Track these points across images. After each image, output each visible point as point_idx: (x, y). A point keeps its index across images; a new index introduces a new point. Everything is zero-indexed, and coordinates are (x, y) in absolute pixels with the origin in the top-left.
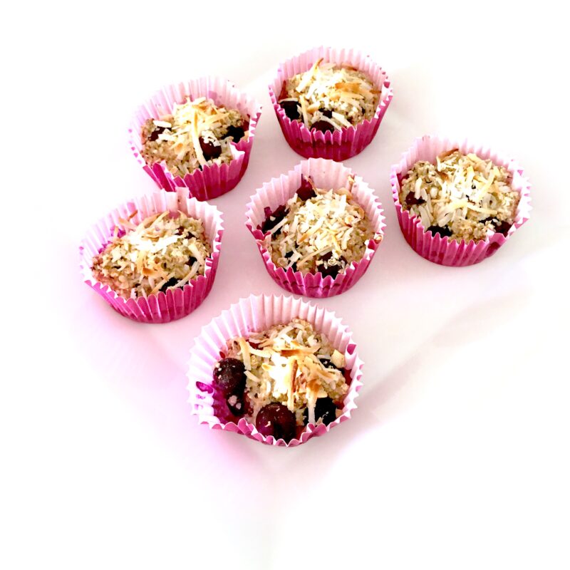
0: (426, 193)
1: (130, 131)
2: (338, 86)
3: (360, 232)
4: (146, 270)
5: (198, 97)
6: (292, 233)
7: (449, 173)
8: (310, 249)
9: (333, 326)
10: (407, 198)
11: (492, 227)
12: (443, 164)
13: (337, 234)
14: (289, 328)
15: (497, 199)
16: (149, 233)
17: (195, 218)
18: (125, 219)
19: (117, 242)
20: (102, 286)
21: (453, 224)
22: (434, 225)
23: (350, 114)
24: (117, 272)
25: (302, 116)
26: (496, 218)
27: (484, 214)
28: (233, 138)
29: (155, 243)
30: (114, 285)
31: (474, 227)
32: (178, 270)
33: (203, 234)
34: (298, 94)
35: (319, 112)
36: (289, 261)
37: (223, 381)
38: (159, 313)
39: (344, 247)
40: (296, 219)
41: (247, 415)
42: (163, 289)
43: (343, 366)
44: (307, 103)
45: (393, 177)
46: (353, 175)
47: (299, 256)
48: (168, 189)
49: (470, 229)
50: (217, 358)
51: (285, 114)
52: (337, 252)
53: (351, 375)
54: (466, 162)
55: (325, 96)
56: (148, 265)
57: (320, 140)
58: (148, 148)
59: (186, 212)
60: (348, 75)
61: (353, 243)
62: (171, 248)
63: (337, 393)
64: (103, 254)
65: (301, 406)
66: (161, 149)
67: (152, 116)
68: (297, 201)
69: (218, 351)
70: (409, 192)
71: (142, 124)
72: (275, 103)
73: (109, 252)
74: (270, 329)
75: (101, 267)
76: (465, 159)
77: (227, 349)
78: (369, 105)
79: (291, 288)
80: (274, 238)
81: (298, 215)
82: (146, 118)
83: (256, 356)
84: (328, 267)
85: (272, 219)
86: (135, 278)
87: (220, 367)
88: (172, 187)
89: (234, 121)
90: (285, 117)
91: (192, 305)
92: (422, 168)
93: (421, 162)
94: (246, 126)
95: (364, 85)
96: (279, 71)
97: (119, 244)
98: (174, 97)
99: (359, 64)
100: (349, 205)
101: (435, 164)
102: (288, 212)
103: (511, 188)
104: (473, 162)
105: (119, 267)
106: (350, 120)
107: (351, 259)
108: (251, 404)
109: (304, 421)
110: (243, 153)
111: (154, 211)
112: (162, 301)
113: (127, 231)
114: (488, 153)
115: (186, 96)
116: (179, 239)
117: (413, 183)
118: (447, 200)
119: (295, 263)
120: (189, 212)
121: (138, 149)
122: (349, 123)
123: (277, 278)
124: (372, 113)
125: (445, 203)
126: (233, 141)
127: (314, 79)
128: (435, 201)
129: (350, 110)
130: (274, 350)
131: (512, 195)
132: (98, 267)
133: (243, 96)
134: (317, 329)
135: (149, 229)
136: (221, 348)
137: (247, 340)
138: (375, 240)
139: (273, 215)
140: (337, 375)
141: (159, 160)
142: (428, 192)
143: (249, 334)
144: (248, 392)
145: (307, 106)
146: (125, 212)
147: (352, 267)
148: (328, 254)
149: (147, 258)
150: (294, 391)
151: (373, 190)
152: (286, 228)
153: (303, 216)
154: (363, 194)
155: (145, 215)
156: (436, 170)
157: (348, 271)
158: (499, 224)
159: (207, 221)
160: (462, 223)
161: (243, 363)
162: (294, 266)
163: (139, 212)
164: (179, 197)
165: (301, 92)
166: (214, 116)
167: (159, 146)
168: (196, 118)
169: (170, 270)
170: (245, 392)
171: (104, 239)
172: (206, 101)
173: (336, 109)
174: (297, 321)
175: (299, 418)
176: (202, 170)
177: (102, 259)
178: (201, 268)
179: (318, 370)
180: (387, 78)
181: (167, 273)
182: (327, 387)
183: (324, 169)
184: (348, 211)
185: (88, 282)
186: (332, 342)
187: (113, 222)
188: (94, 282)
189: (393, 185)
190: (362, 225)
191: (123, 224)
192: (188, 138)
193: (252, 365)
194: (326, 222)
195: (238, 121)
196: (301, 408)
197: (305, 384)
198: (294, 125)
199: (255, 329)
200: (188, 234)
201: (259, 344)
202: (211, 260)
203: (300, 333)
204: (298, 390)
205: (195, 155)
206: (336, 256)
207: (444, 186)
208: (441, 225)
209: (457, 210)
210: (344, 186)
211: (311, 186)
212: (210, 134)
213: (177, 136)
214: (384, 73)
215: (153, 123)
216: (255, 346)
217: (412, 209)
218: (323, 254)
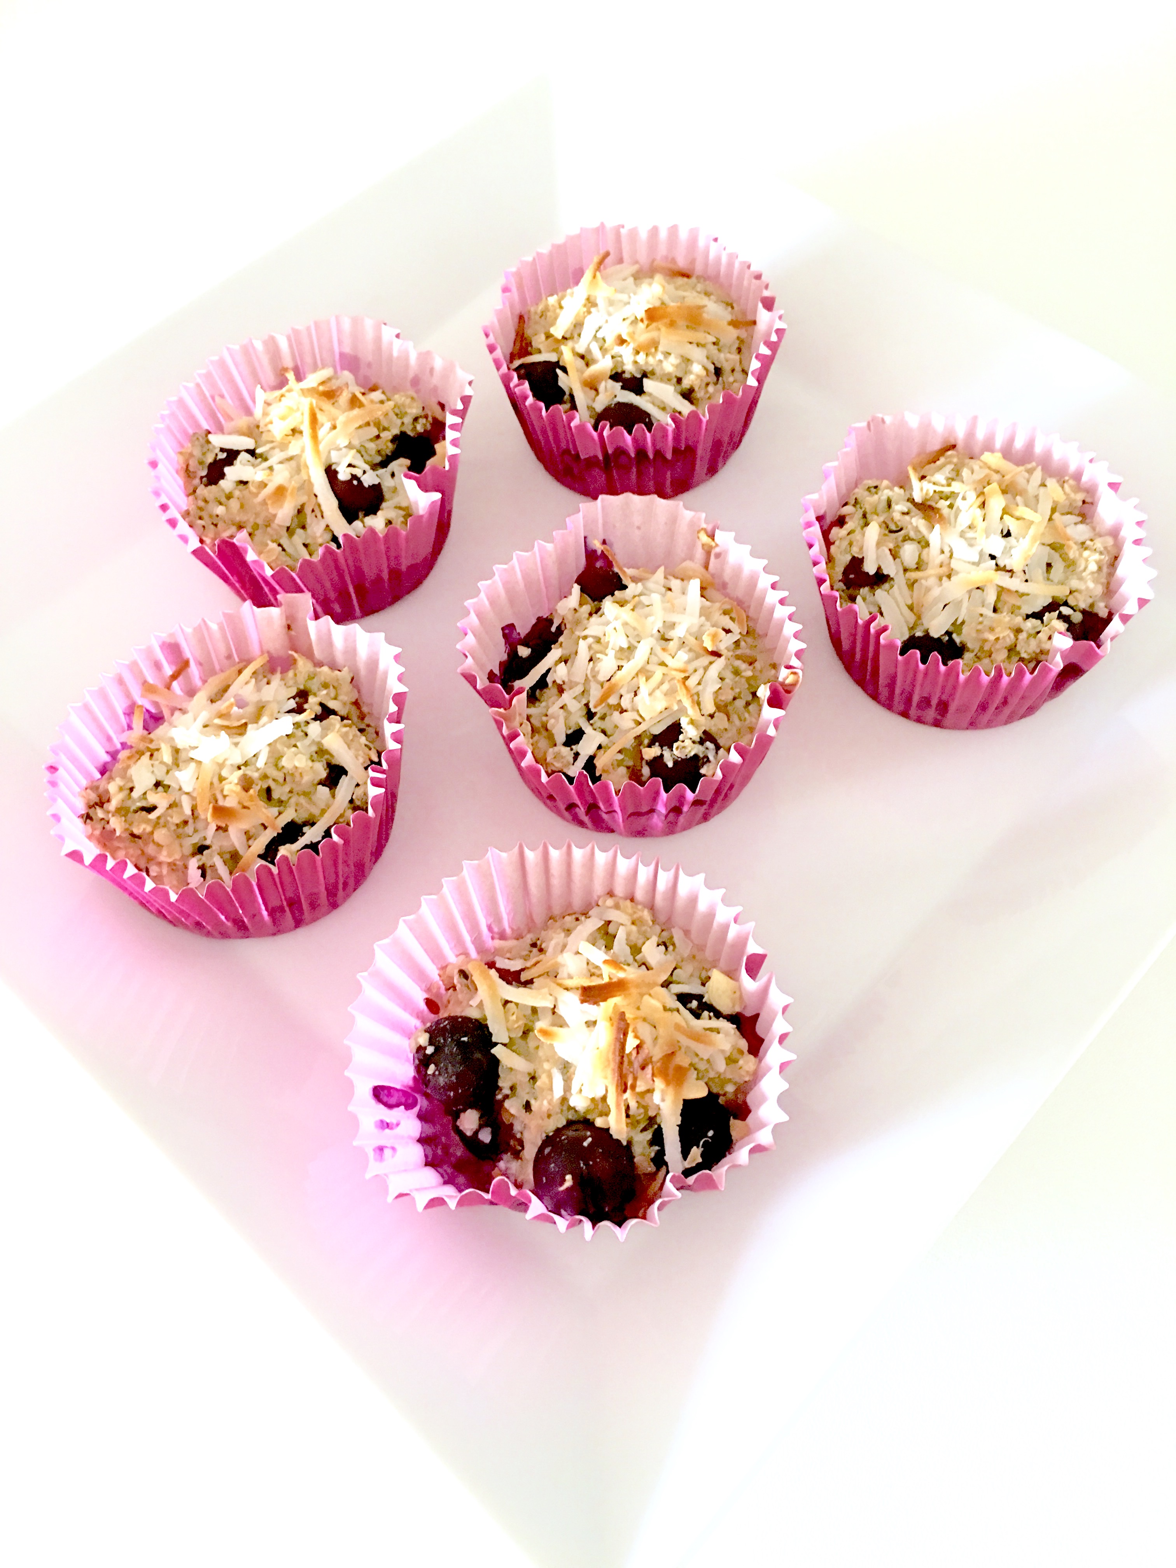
0: (890, 558)
1: (154, 464)
2: (652, 315)
3: (743, 666)
4: (220, 811)
5: (315, 368)
6: (577, 684)
7: (943, 504)
8: (626, 721)
9: (702, 906)
10: (846, 572)
11: (1062, 626)
12: (924, 483)
13: (687, 678)
14: (592, 925)
15: (1064, 557)
16: (221, 716)
17: (334, 667)
18: (160, 685)
19: (142, 746)
20: (110, 864)
21: (965, 629)
22: (919, 634)
23: (686, 383)
24: (148, 821)
25: (572, 396)
26: (1066, 604)
27: (1036, 596)
28: (408, 462)
29: (237, 739)
30: (143, 852)
31: (1018, 631)
32: (302, 800)
33: (356, 703)
34: (557, 343)
35: (611, 382)
36: (577, 755)
37: (442, 1081)
38: (265, 913)
39: (710, 708)
40: (583, 645)
41: (507, 1157)
42: (269, 853)
43: (738, 1009)
44: (581, 363)
45: (809, 525)
46: (709, 528)
47: (601, 739)
48: (261, 601)
49: (1008, 637)
50: (419, 1016)
51: (530, 394)
52: (692, 722)
53: (760, 1029)
54: (980, 474)
55: (622, 341)
56: (225, 797)
57: (621, 451)
58: (201, 504)
59: (309, 654)
60: (671, 288)
61: (728, 696)
62: (279, 746)
63: (730, 1080)
64: (111, 779)
65: (642, 1126)
66: (234, 504)
67: (206, 426)
68: (581, 604)
69: (419, 997)
70: (849, 558)
71: (182, 446)
72: (504, 369)
73: (124, 775)
74: (546, 927)
75: (108, 812)
76: (976, 467)
77: (443, 990)
78: (729, 356)
79: (586, 819)
80: (533, 698)
81: (585, 638)
82: (191, 431)
83: (517, 1004)
84: (676, 762)
85: (524, 652)
86: (196, 831)
87: (431, 1043)
88: (271, 597)
89: (408, 420)
90: (530, 400)
91: (345, 884)
92: (876, 497)
93: (871, 483)
94: (438, 429)
95: (714, 309)
96: (506, 290)
97: (148, 749)
98: (254, 374)
99: (693, 261)
100: (708, 603)
101: (903, 483)
102: (560, 631)
103: (1094, 529)
104: (997, 472)
105: (150, 809)
106: (688, 395)
107: (729, 735)
108: (517, 1128)
109: (652, 1160)
110: (437, 496)
111: (229, 657)
112: (267, 883)
113: (166, 713)
114: (1030, 446)
115: (286, 370)
116: (297, 725)
117: (857, 536)
118: (944, 570)
119: (591, 758)
120: (318, 654)
121: (178, 507)
122: (686, 402)
123: (551, 798)
124: (738, 375)
125: (940, 579)
126: (410, 469)
127: (591, 303)
128: (913, 575)
129: (687, 372)
130: (560, 985)
131: (1098, 544)
132: (100, 813)
133: (425, 357)
134: (662, 918)
135: (222, 705)
136: (428, 990)
137: (491, 965)
138: (782, 684)
139: (525, 643)
140: (727, 1034)
141: (233, 529)
142: (895, 553)
143: (493, 944)
144: (506, 1097)
145: (582, 372)
146: (158, 666)
147: (734, 757)
148: (669, 728)
149: (221, 779)
150: (625, 1091)
151: (765, 562)
152: (561, 673)
153: (598, 640)
154: (738, 571)
155: (208, 672)
156: (911, 500)
157: (727, 768)
158: (1077, 618)
159: (363, 672)
160: (986, 623)
161: (486, 1026)
162: (590, 765)
163: (192, 663)
164: (287, 618)
165: (564, 338)
166: (356, 411)
167: (229, 497)
168: (314, 420)
169: (281, 802)
170: (499, 1097)
171: (109, 739)
172: (335, 376)
173: (653, 373)
174: (610, 902)
175: (642, 1154)
176: (339, 546)
177: (107, 791)
178: (359, 791)
179: (678, 1027)
180: (767, 287)
181: (275, 811)
182: (702, 1066)
183: (637, 520)
184: (708, 619)
185: (76, 856)
186: (701, 948)
187: (128, 694)
188: (90, 852)
189: (811, 546)
190: (744, 649)
191: (157, 699)
192: (298, 470)
193: (508, 1030)
194: (658, 650)
195: (416, 419)
196: (644, 1130)
197: (649, 1069)
198: (553, 420)
199: (508, 931)
200: (319, 710)
201: (523, 970)
202: (383, 772)
203: (621, 935)
204: (633, 1087)
205: (318, 512)
206: (690, 732)
207: (935, 537)
208: (935, 634)
209: (970, 592)
210: (691, 558)
211: (609, 564)
212: (351, 456)
213: (271, 468)
214: (758, 277)
215: (208, 442)
216: (511, 977)
217: (859, 598)
218: (657, 731)
